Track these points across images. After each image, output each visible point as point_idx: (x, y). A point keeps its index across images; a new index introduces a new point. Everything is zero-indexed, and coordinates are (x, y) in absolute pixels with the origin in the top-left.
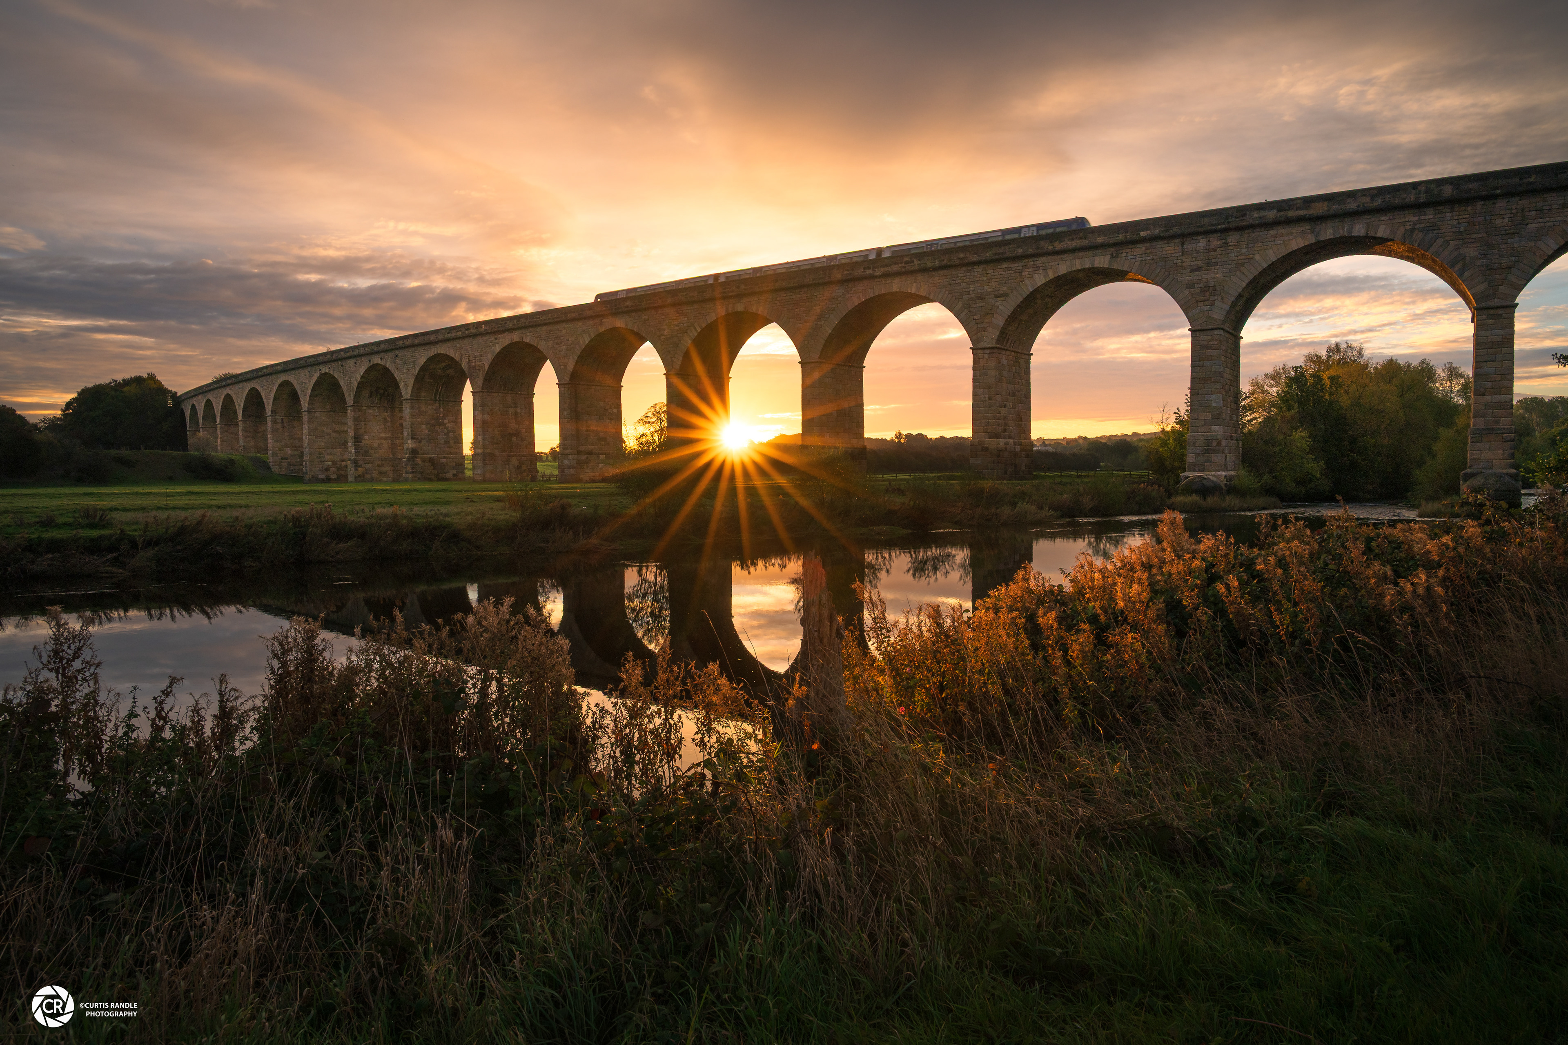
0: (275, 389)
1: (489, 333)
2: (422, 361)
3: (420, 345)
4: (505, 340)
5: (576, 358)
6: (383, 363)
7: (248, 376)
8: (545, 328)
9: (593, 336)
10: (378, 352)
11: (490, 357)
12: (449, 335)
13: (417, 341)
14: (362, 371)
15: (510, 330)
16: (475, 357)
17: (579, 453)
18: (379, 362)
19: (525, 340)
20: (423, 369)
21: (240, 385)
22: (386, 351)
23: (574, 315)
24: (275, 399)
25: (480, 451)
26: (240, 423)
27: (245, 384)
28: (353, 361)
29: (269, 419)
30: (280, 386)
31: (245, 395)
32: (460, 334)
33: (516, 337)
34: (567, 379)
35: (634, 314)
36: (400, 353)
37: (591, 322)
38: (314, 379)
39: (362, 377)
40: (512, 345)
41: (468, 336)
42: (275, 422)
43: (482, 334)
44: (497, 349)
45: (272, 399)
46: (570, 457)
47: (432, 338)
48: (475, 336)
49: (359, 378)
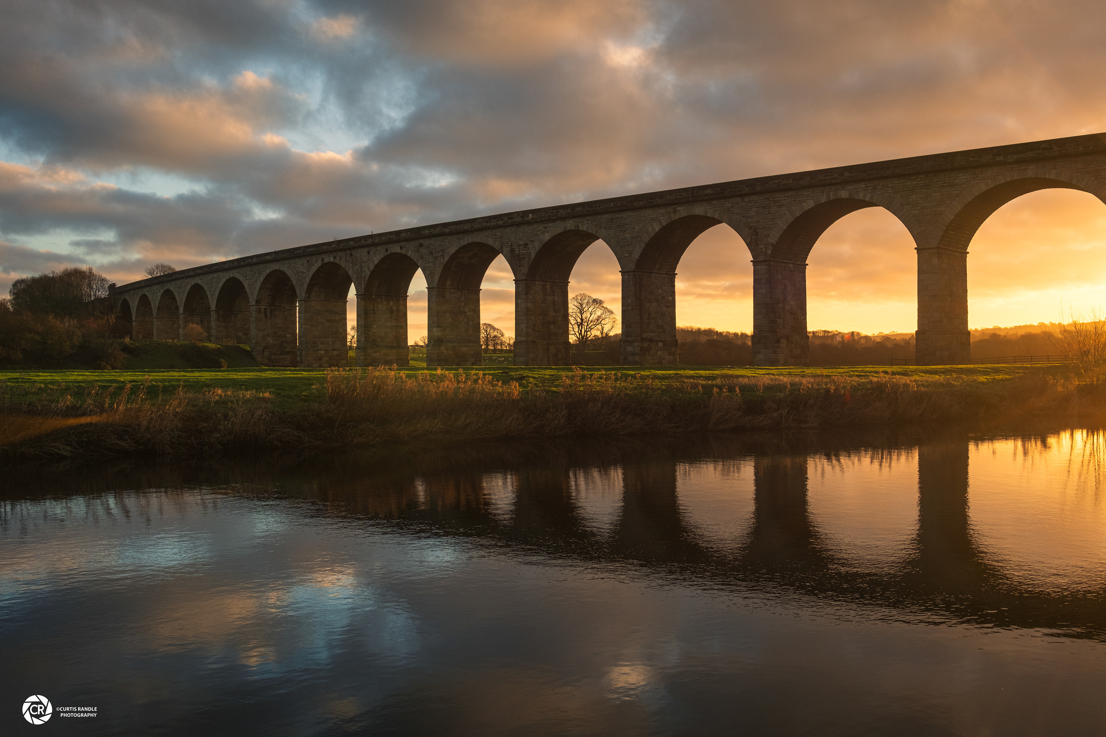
0: (262, 279)
1: (537, 222)
2: (453, 250)
3: (451, 234)
4: (557, 228)
5: (644, 246)
6: (403, 252)
7: (227, 266)
8: (607, 216)
9: (664, 224)
10: (397, 241)
11: (537, 245)
12: (488, 224)
13: (447, 230)
14: (376, 260)
15: (564, 219)
16: (519, 245)
17: (643, 340)
18: (399, 251)
19: (580, 228)
20: (453, 257)
21: (215, 275)
22: (407, 240)
23: (641, 203)
24: (260, 289)
25: (522, 339)
26: (212, 313)
27: (221, 274)
28: (366, 250)
29: (253, 309)
30: (268, 275)
31: (220, 285)
32: (500, 223)
33: (570, 225)
34: (633, 267)
35: (715, 202)
36: (426, 242)
37: (662, 211)
38: (314, 268)
39: (376, 266)
40: (566, 233)
41: (512, 225)
42: (259, 311)
43: (529, 223)
44: (547, 237)
45: (257, 289)
46: (636, 344)
47: (467, 227)
48: (519, 225)
49: (372, 267)
